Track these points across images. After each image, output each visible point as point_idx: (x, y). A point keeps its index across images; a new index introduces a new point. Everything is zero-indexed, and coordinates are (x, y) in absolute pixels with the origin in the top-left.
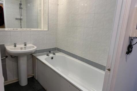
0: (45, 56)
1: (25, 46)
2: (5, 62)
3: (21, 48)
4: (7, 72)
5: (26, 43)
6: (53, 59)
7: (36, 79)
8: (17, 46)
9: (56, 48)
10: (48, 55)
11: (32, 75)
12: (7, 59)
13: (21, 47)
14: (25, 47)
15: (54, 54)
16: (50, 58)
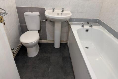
0: (80, 27)
1: (62, 12)
2: (46, 25)
3: (58, 14)
4: (47, 33)
5: (63, 9)
6: (88, 32)
7: (68, 46)
8: (55, 11)
9: (97, 19)
10: (83, 26)
11: (66, 42)
12: (47, 22)
13: (59, 12)
14: (61, 14)
15: (91, 26)
16: (85, 30)
